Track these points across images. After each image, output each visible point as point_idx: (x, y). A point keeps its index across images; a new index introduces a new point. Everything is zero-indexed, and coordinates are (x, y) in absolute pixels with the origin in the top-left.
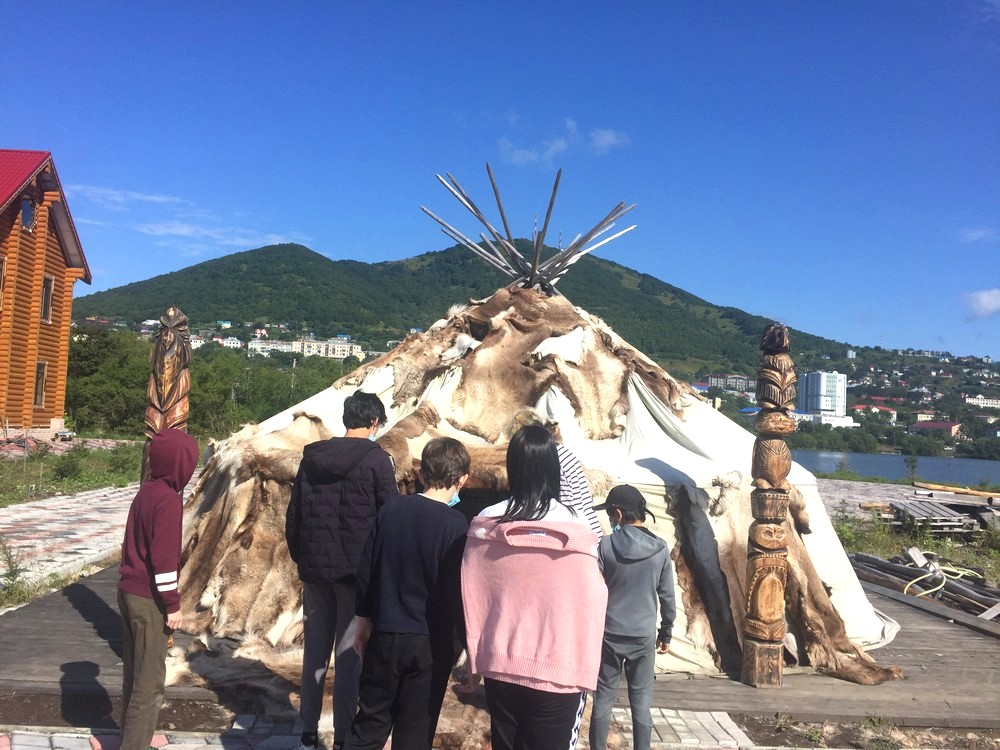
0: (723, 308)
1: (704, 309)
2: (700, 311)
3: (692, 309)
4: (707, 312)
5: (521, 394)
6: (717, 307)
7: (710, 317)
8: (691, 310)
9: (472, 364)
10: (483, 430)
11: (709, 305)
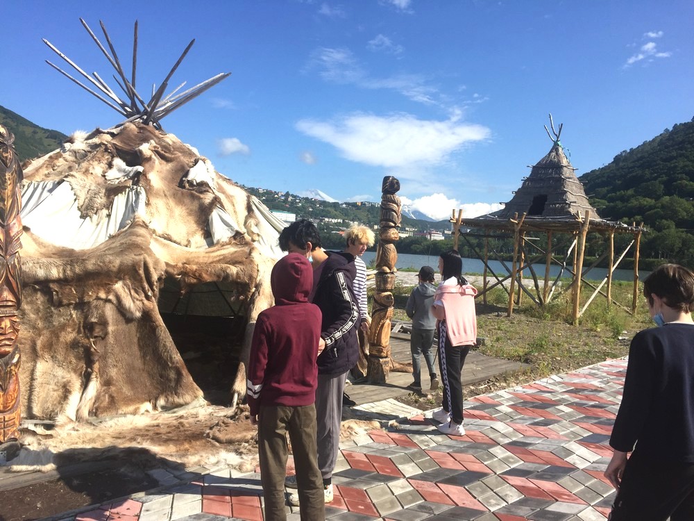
0: (48, 130)
1: (31, 130)
2: (28, 131)
3: (21, 128)
4: (35, 132)
5: (191, 211)
6: (43, 129)
7: (37, 136)
8: (20, 130)
9: (150, 186)
10: (175, 237)
11: (37, 127)
